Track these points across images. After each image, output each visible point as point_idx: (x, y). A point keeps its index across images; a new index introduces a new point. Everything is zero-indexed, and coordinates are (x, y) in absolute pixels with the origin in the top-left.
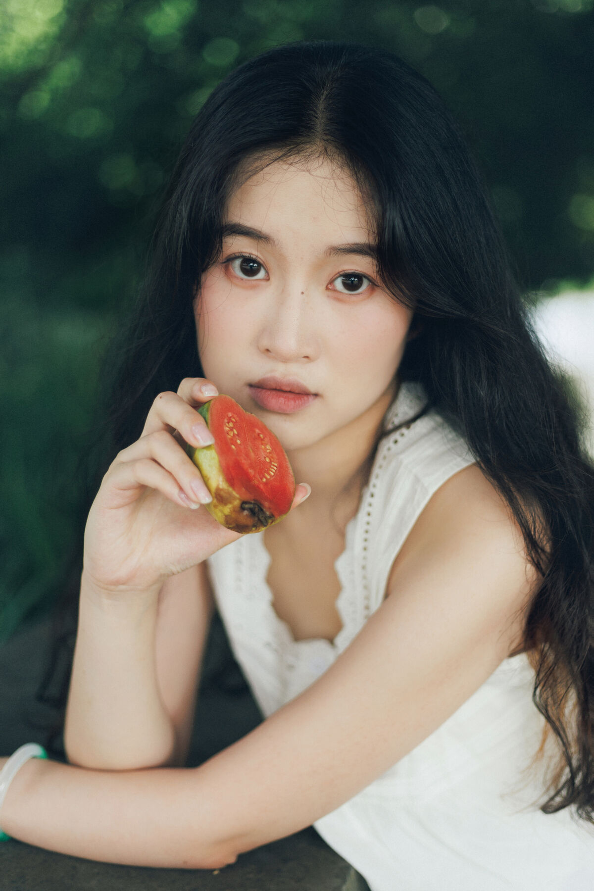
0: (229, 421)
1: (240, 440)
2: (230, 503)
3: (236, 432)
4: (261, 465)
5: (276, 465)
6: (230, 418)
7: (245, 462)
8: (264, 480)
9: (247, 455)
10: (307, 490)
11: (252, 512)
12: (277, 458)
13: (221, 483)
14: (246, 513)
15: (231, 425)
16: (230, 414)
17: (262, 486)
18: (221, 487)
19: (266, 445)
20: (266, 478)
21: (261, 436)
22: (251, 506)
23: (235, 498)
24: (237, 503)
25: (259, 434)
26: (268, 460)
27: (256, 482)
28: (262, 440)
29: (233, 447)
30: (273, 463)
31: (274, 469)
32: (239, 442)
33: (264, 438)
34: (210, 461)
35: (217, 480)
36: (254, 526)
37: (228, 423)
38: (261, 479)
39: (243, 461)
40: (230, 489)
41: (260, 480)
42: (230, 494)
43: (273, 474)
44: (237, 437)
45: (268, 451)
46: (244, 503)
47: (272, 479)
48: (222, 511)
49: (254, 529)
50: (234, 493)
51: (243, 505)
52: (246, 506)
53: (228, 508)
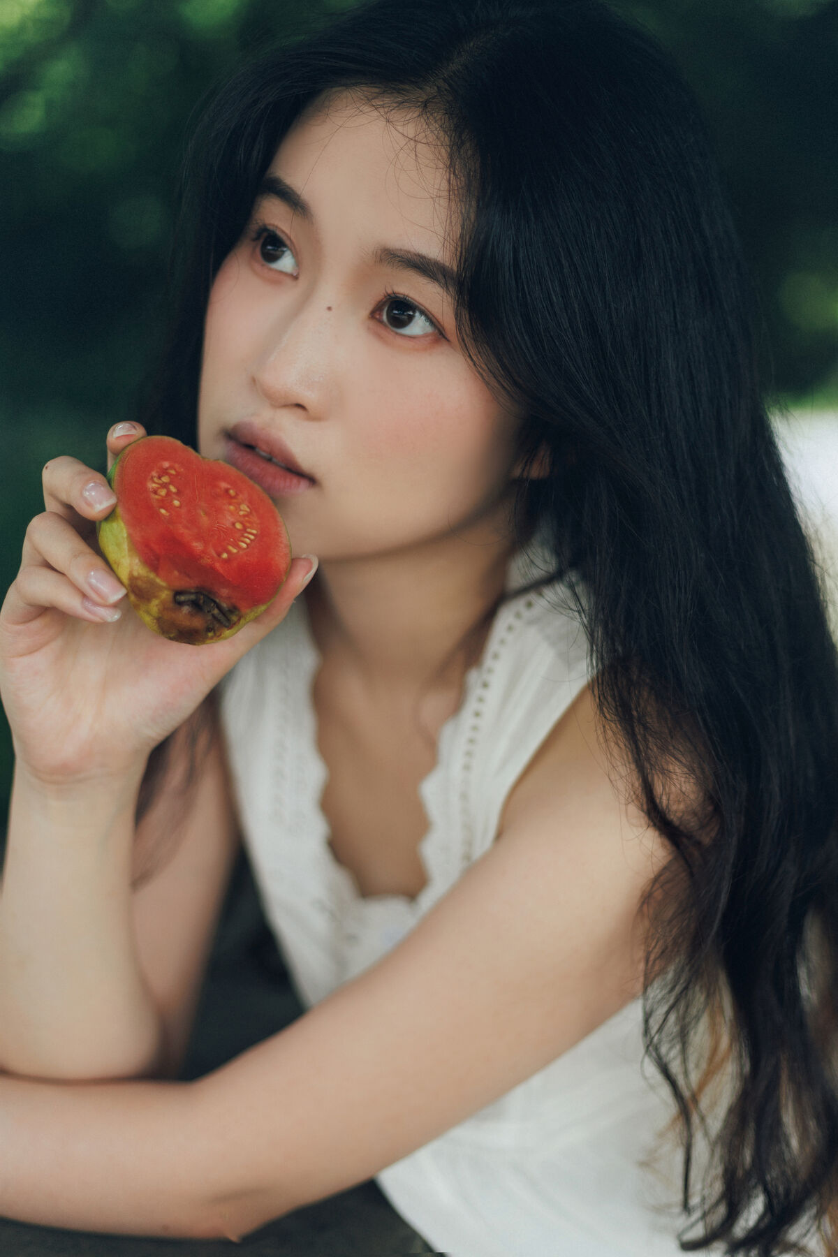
0: (164, 472)
1: (178, 500)
2: (156, 597)
3: (173, 489)
4: (222, 534)
5: (254, 532)
6: (167, 469)
7: (184, 532)
8: (225, 556)
9: (193, 521)
10: (311, 564)
11: (196, 605)
12: (258, 521)
13: (136, 568)
14: (186, 609)
15: (165, 479)
16: (166, 464)
17: (218, 565)
18: (135, 574)
19: (239, 504)
20: (229, 552)
21: (232, 492)
22: (193, 597)
23: (160, 588)
24: (165, 595)
25: (227, 491)
26: (238, 526)
27: (206, 561)
28: (231, 497)
29: (163, 511)
30: (249, 530)
31: (249, 538)
32: (176, 503)
33: (237, 494)
34: (116, 537)
35: (129, 563)
36: (209, 630)
37: (159, 478)
38: (219, 555)
39: (182, 530)
40: (152, 575)
41: (215, 555)
42: (152, 583)
43: (244, 546)
44: (174, 496)
45: (242, 513)
46: (178, 593)
47: (241, 552)
48: (148, 613)
49: (210, 634)
50: (158, 580)
51: (178, 597)
52: (182, 598)
53: (154, 606)
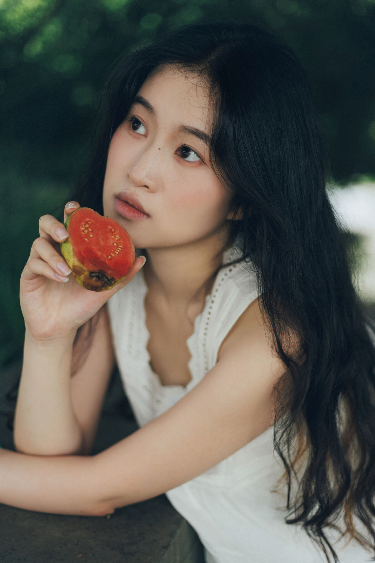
0: (87, 223)
1: (92, 235)
2: (83, 274)
3: (90, 230)
4: (109, 248)
5: (121, 247)
6: (88, 221)
7: (94, 248)
8: (110, 257)
9: (98, 243)
10: (143, 260)
11: (98, 277)
12: (123, 242)
13: (75, 262)
14: (94, 279)
15: (87, 226)
16: (88, 220)
17: (107, 261)
18: (75, 265)
19: (116, 235)
20: (111, 256)
21: (113, 230)
22: (97, 274)
23: (85, 271)
24: (86, 273)
25: (111, 230)
26: (115, 244)
27: (102, 259)
28: (113, 232)
29: (86, 239)
30: (119, 246)
31: (119, 250)
32: (91, 236)
33: (115, 231)
34: (68, 250)
35: (73, 261)
36: (103, 286)
37: (85, 225)
38: (107, 257)
39: (94, 247)
40: (82, 265)
41: (106, 257)
42: (81, 268)
43: (117, 253)
44: (91, 233)
45: (116, 239)
46: (91, 273)
47: (116, 256)
48: (80, 279)
49: (103, 288)
50: (84, 268)
51: (91, 274)
52: (93, 275)
53: (82, 277)
